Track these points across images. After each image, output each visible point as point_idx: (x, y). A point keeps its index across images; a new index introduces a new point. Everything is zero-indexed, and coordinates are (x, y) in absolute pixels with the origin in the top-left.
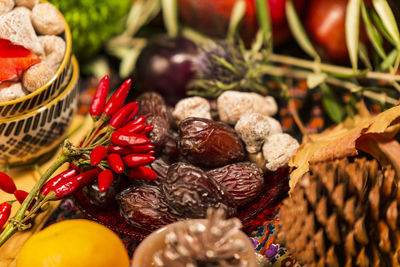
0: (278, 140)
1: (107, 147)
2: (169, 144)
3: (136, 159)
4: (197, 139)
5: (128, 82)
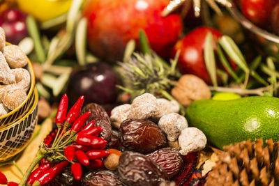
0: (189, 133)
1: (71, 145)
3: (94, 153)
4: (135, 134)
5: (82, 98)
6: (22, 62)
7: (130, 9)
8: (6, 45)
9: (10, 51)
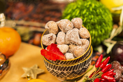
1: (100, 79)
2: (121, 79)
5: (109, 57)
6: (87, 36)
8: (82, 27)
9: (82, 30)
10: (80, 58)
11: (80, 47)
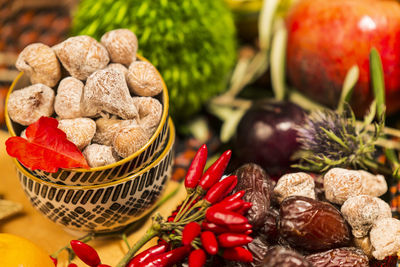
0: (387, 225)
1: (200, 223)
3: (231, 239)
4: (299, 220)
5: (228, 153)
6: (152, 89)
7: (349, 26)
8: (138, 60)
9: (135, 70)
10: (135, 159)
11: (134, 124)
